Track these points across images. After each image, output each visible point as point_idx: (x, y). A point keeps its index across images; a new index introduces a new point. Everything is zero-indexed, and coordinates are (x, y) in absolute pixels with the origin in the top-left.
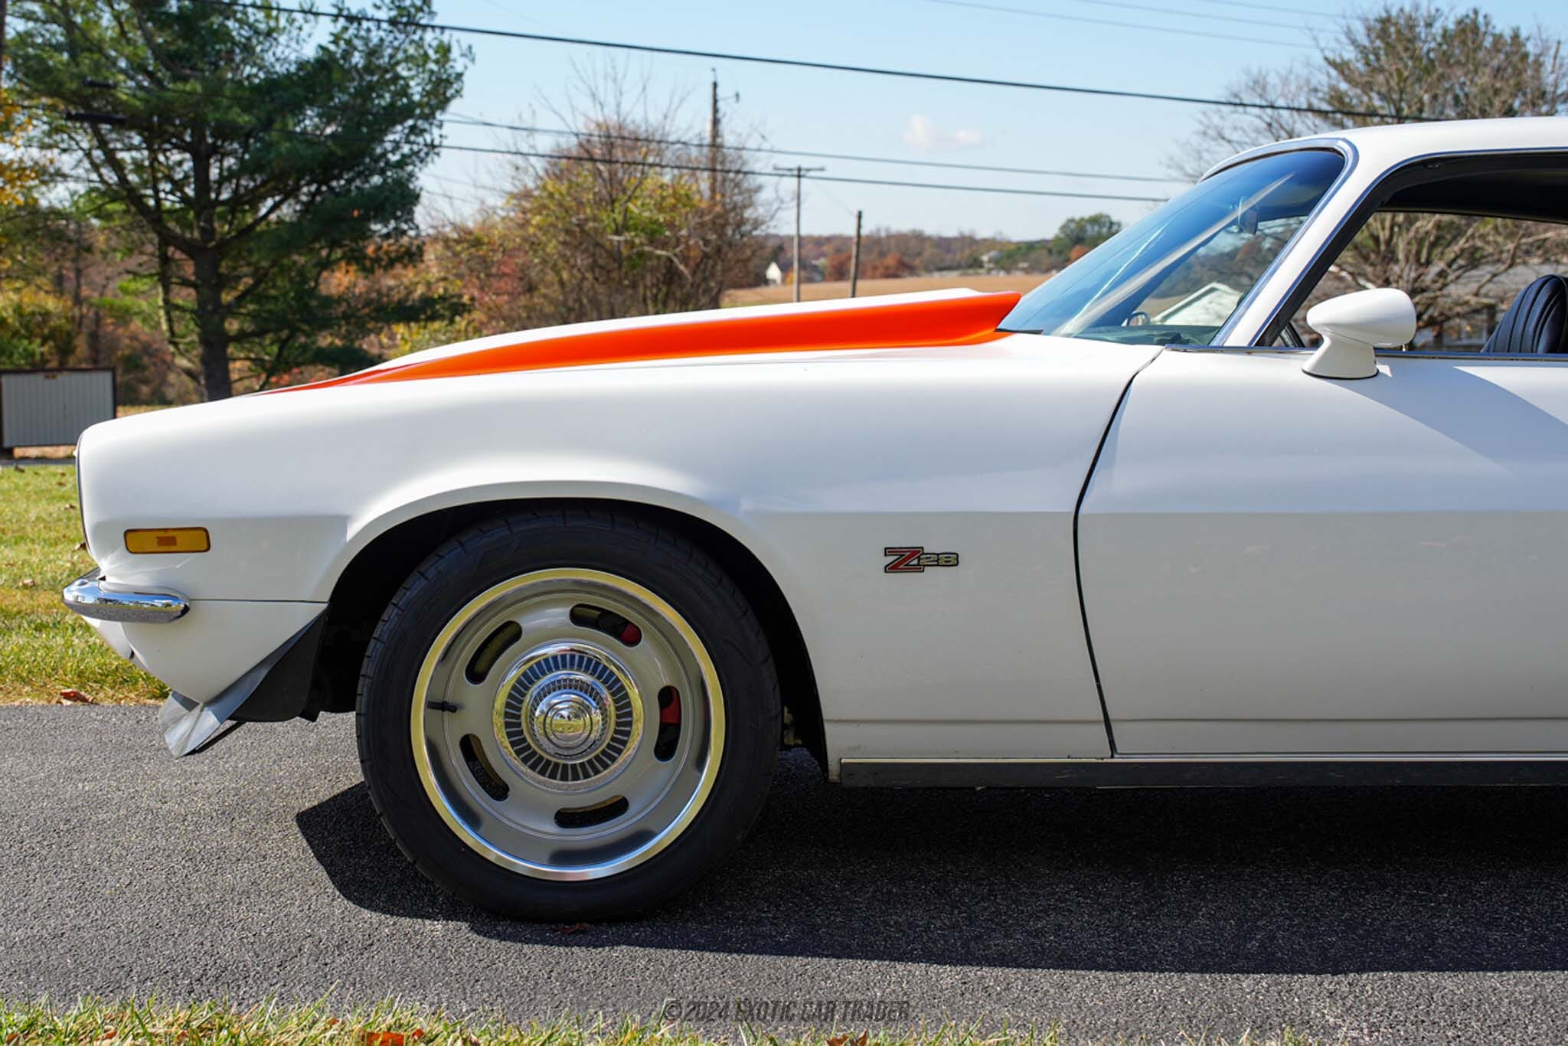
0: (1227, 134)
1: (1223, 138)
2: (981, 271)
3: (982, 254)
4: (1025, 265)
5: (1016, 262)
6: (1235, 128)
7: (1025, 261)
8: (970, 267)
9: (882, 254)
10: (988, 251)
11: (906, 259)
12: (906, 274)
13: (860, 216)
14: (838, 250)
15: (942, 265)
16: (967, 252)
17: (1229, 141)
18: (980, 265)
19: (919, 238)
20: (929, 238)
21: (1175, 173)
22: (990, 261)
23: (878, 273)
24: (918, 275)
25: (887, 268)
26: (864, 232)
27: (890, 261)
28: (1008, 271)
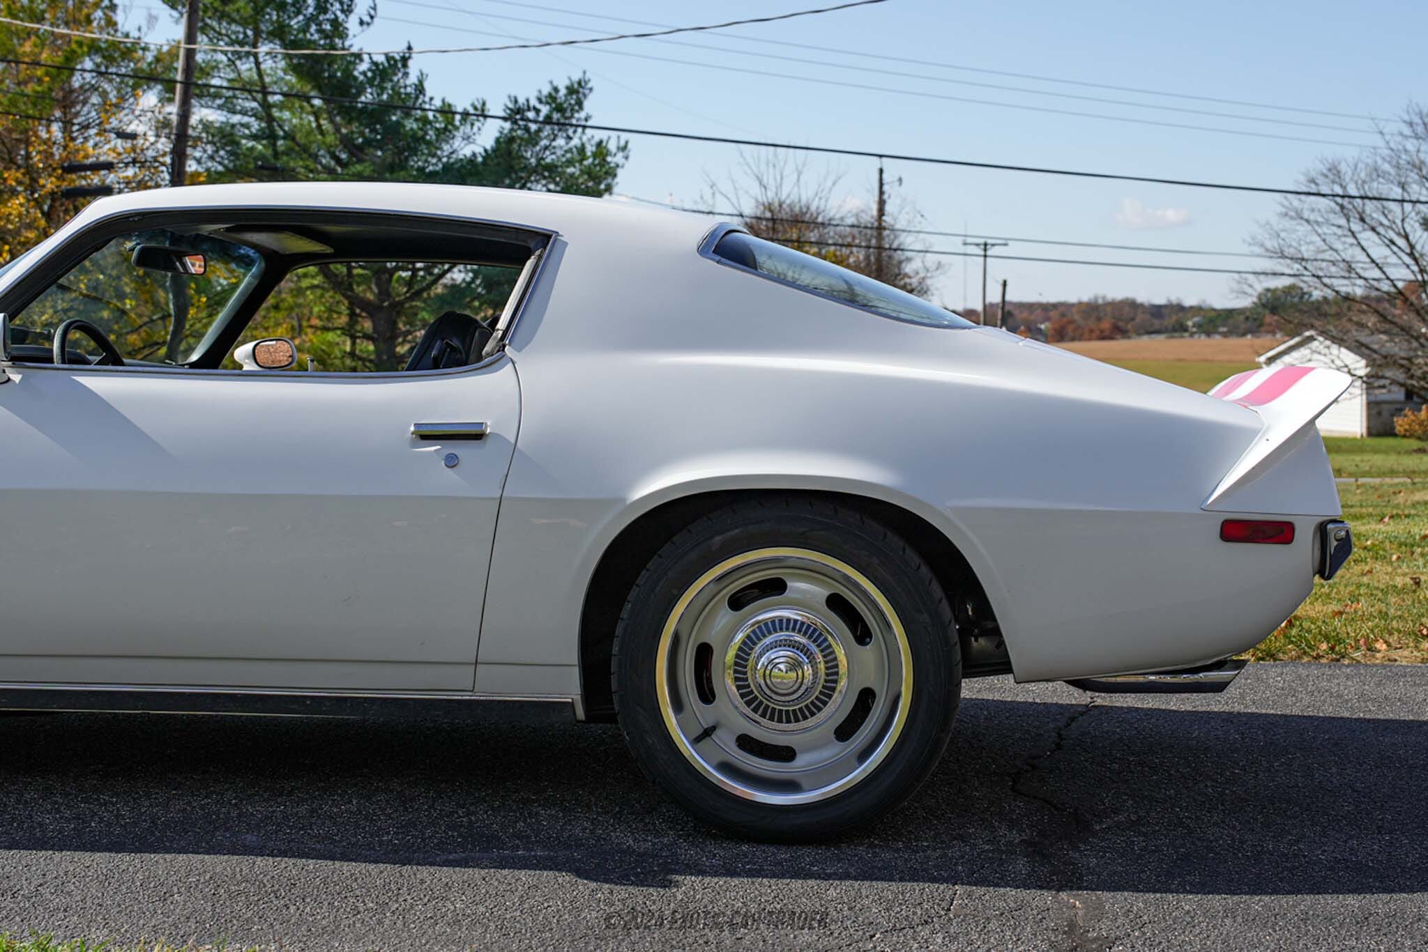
0: (1306, 215)
1: (1302, 218)
2: (1186, 334)
3: (1188, 319)
4: (1225, 329)
5: (1216, 327)
6: (1313, 210)
7: (1224, 326)
8: (1174, 330)
9: (1099, 319)
10: (1194, 316)
11: (1120, 324)
12: (1118, 336)
13: (1005, 284)
14: (1063, 315)
15: (1152, 329)
16: (1174, 318)
17: (1308, 221)
18: (1186, 330)
19: (1132, 305)
20: (1142, 305)
21: (1257, 250)
22: (1194, 326)
23: (1094, 335)
24: (1129, 338)
25: (1102, 331)
26: (1008, 298)
27: (1106, 325)
28: (1209, 334)
